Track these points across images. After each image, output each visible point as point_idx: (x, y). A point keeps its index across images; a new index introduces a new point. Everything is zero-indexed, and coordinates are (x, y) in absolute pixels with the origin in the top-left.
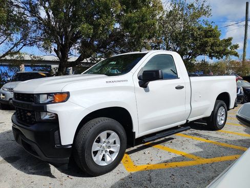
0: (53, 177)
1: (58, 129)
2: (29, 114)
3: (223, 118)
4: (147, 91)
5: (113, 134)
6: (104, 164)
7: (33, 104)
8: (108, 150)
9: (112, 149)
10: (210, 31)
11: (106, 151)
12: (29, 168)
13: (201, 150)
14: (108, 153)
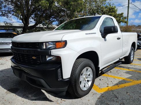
0: (51, 101)
1: (61, 67)
2: (34, 58)
3: (133, 57)
4: (105, 40)
5: (90, 69)
6: (85, 89)
7: (39, 50)
8: (87, 80)
9: (88, 79)
10: (112, 9)
11: (85, 81)
12: (30, 96)
13: (131, 76)
14: (87, 82)
